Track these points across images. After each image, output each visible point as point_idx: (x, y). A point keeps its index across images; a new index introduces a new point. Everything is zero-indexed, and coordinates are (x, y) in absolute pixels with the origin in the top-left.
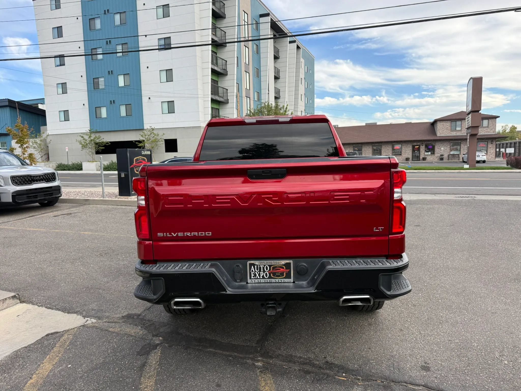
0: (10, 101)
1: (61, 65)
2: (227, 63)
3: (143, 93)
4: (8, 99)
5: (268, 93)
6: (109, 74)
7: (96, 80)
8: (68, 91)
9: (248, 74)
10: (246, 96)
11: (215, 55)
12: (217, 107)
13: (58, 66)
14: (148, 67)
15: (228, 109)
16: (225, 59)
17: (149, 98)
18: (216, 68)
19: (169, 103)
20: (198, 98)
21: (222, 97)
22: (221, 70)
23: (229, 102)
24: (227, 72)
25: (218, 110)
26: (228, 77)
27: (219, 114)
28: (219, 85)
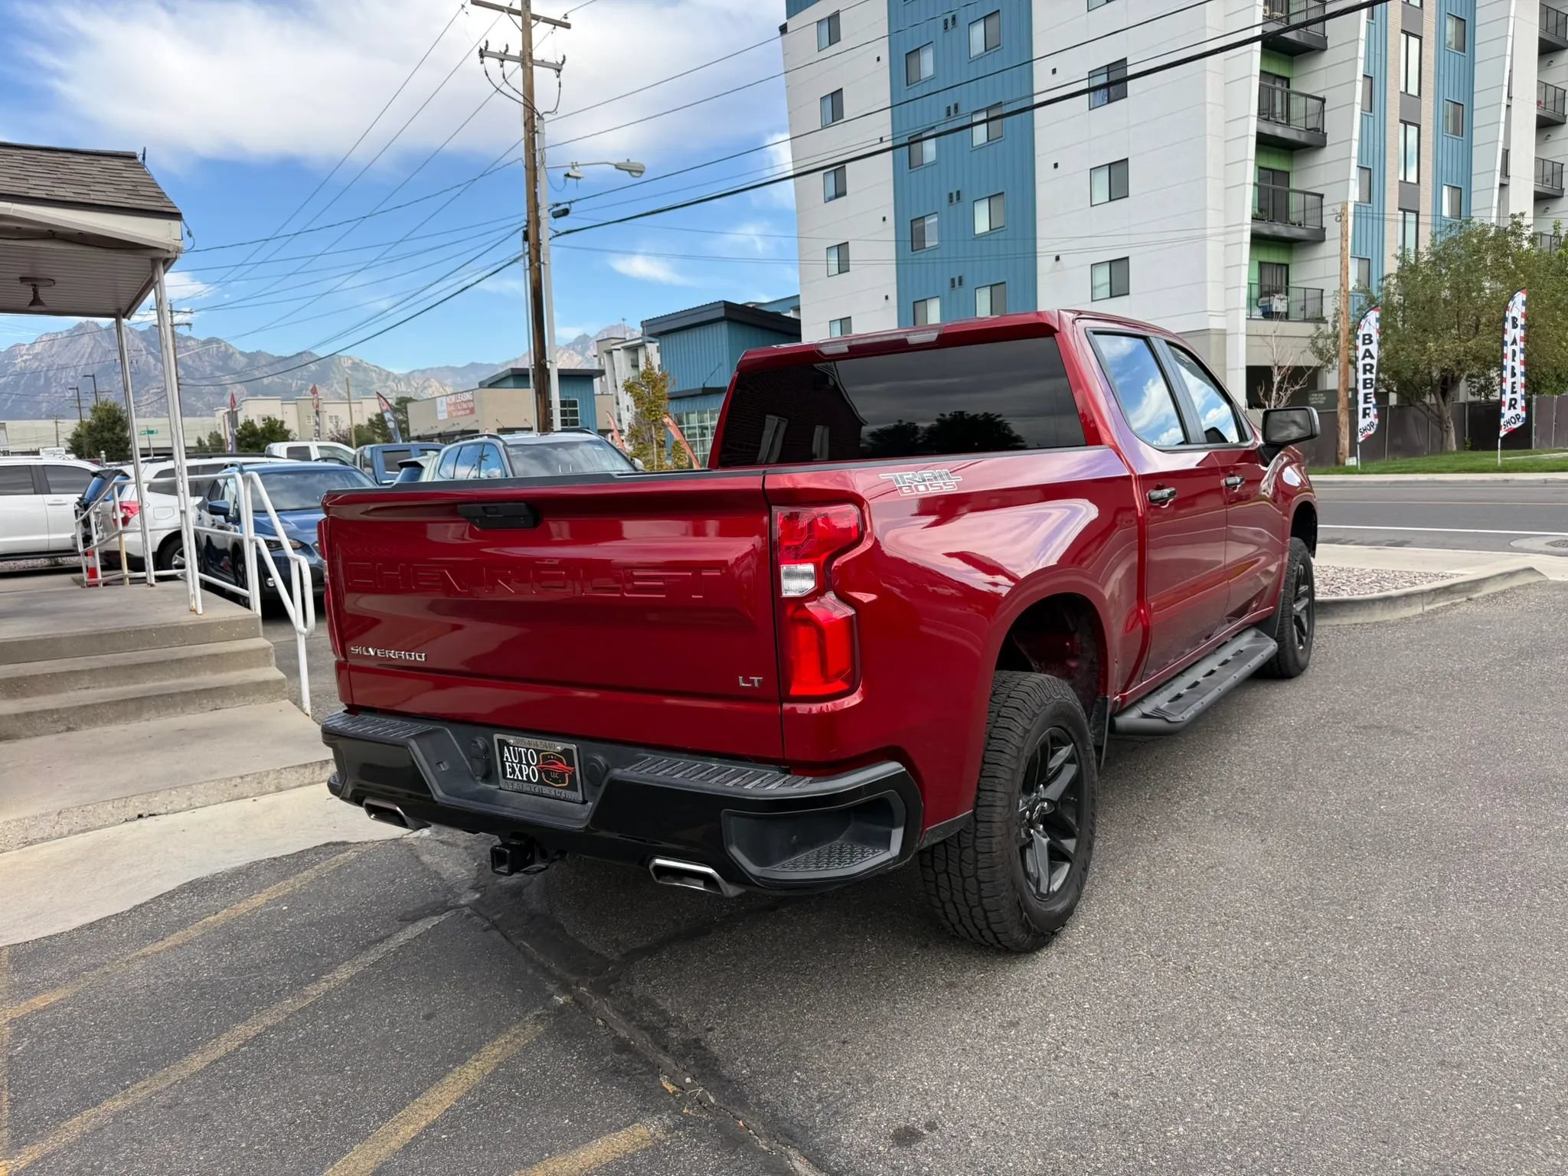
0: (728, 306)
1: (837, 196)
2: (1326, 105)
3: (1040, 244)
4: (725, 302)
5: (1502, 186)
6: (951, 201)
7: (916, 226)
8: (851, 267)
9: (1412, 131)
10: (1400, 209)
11: (1285, 88)
12: (1282, 260)
13: (830, 199)
14: (1056, 165)
15: (1323, 260)
16: (1316, 95)
17: (1058, 258)
18: (1279, 131)
19: (1113, 264)
20: (1204, 237)
21: (1300, 225)
22: (1299, 136)
23: (1327, 238)
24: (1325, 135)
25: (1284, 268)
26: (1326, 154)
27: (1287, 283)
28: (1293, 186)
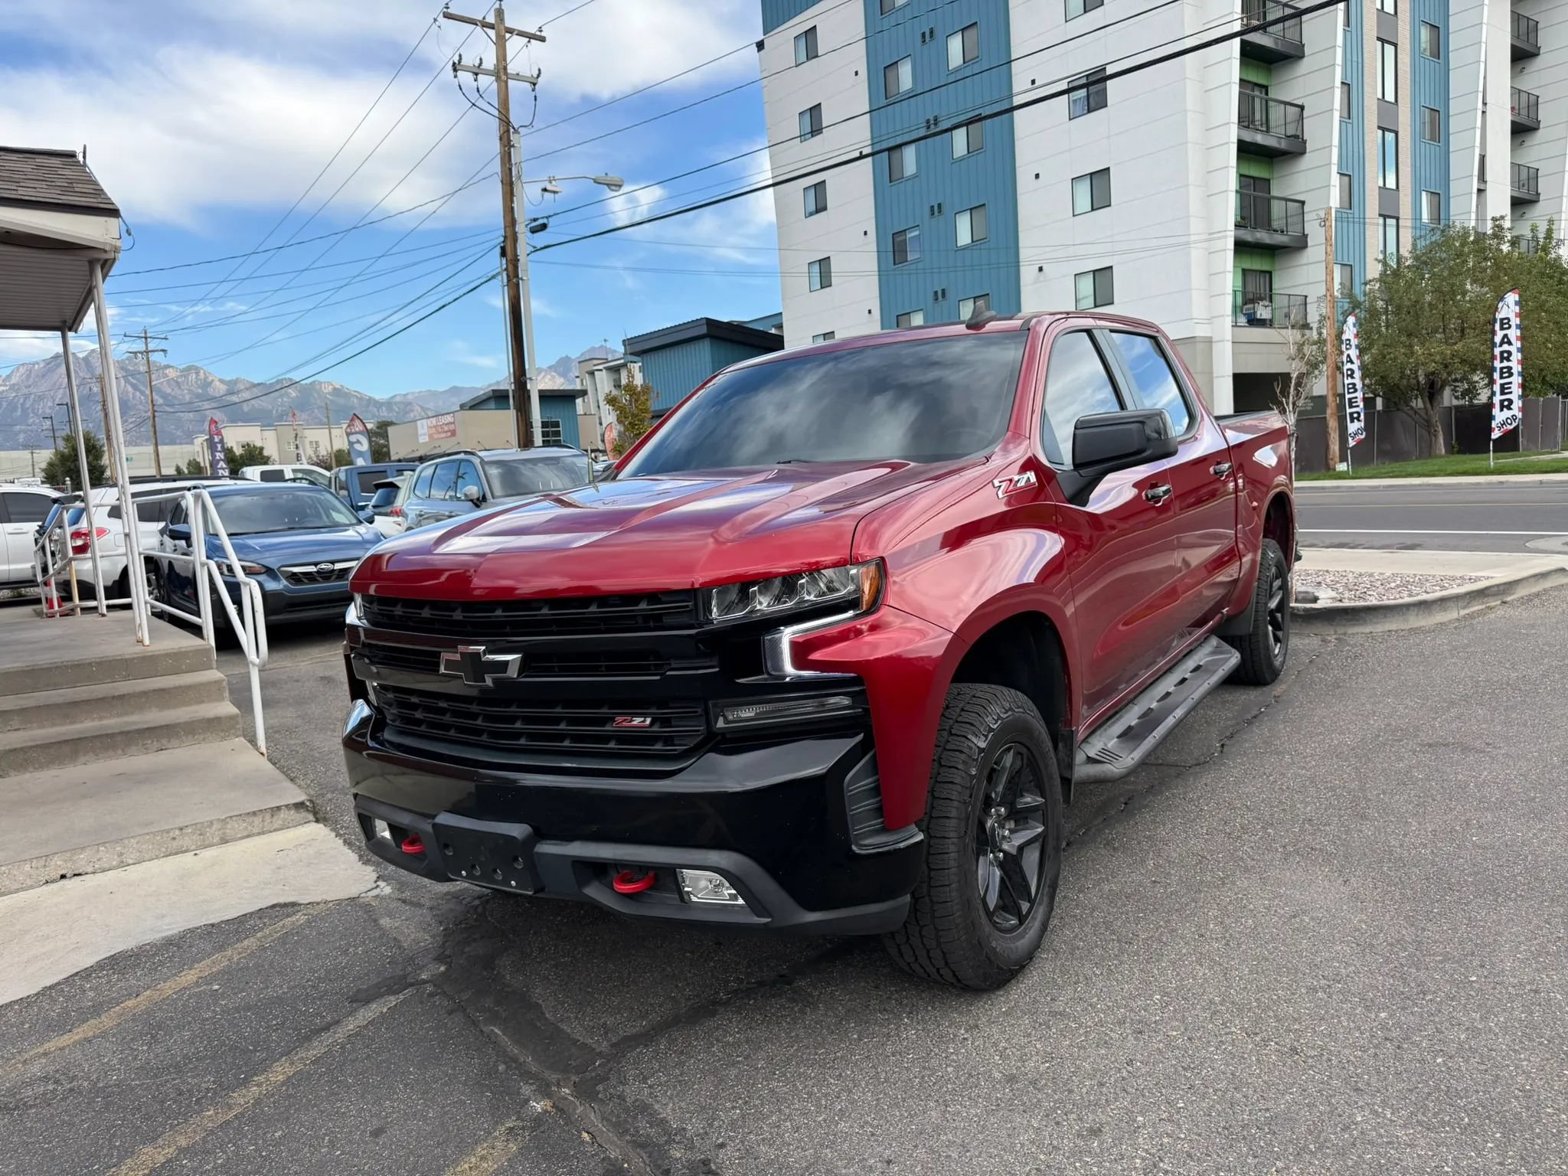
0: (710, 322)
1: (818, 211)
2: (1305, 112)
3: (1024, 254)
4: (707, 319)
5: (1480, 191)
6: (933, 214)
7: (899, 239)
8: (834, 280)
9: (1390, 137)
10: (1380, 215)
11: (1263, 95)
12: (1265, 268)
13: (811, 214)
14: (1037, 176)
15: (1305, 267)
16: (1295, 102)
17: (1041, 269)
18: (1259, 139)
19: (1097, 273)
20: (1188, 243)
21: (1283, 232)
22: (1280, 143)
23: (1309, 244)
24: (1304, 142)
25: (1267, 276)
26: (1306, 162)
27: (1271, 290)
28: (1274, 192)
